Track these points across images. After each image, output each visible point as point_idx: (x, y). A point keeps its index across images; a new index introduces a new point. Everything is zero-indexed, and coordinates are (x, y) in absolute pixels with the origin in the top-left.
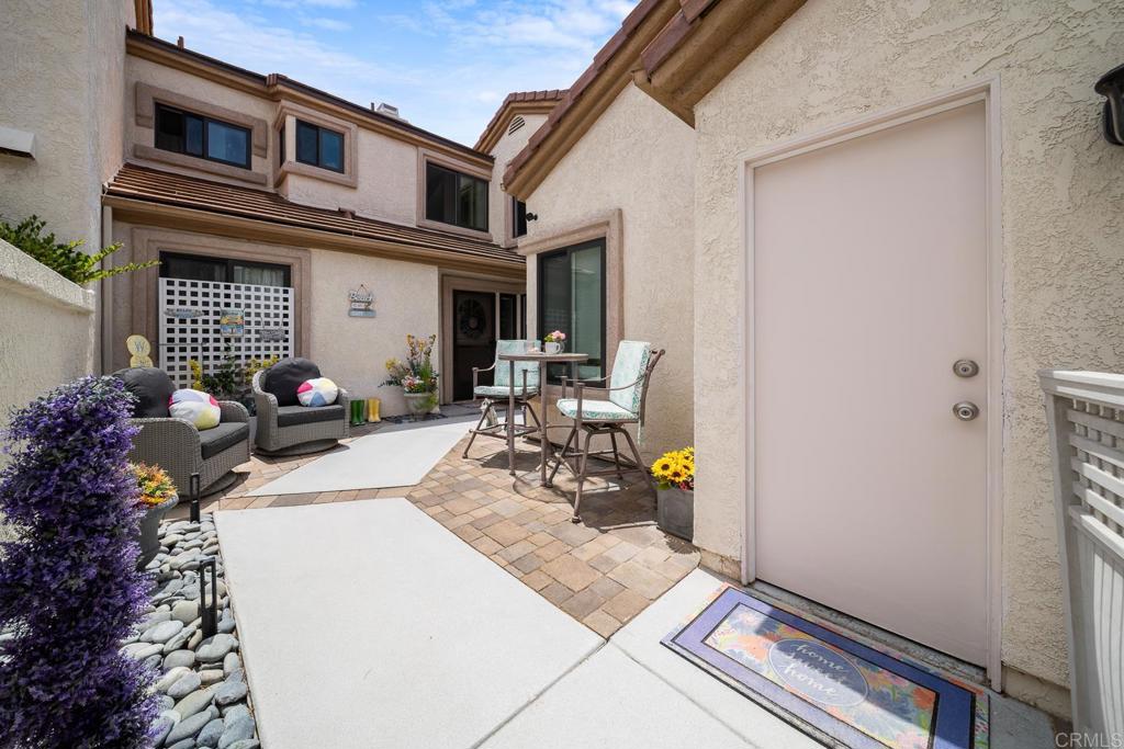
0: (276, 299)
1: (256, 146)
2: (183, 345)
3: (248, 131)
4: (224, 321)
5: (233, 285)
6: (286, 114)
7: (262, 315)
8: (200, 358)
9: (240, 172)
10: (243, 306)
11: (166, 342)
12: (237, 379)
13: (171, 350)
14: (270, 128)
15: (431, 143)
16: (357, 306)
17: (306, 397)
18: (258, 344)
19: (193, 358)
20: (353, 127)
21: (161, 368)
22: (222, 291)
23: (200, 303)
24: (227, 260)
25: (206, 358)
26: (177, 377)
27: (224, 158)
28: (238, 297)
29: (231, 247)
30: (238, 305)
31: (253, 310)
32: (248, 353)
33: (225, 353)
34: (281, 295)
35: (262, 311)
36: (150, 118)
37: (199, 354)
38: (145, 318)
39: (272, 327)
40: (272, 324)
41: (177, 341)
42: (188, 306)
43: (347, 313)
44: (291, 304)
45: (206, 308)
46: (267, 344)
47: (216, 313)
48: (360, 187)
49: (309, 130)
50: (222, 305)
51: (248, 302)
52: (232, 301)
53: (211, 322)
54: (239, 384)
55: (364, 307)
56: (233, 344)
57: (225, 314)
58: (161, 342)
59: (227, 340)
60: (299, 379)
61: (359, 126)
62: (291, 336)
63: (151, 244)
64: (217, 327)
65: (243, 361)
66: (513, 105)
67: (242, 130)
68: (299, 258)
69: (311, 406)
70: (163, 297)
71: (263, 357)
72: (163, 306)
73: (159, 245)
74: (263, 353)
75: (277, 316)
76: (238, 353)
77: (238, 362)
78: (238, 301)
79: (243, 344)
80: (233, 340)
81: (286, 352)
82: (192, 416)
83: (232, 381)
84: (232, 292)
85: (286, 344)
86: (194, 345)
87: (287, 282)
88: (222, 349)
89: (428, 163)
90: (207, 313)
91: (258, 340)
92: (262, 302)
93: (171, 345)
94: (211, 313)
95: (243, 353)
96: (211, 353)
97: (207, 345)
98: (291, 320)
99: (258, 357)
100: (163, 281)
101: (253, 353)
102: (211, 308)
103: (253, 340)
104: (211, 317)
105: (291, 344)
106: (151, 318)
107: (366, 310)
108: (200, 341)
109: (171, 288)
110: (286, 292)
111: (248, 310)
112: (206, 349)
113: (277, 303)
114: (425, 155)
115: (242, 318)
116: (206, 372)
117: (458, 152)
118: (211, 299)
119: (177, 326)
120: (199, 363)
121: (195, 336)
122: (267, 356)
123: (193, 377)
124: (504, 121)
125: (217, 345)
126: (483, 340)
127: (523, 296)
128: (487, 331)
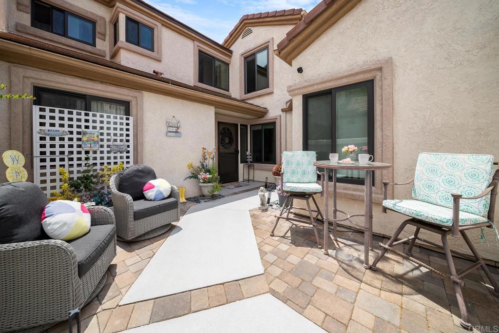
0: (121, 124)
1: (99, 33)
2: (53, 157)
3: (94, 23)
4: (84, 139)
5: (91, 113)
6: (119, 12)
7: (112, 135)
8: (67, 166)
9: (89, 48)
10: (98, 128)
11: (39, 154)
12: (94, 180)
13: (43, 160)
14: (107, 23)
15: (201, 39)
16: (171, 129)
17: (150, 194)
18: (109, 155)
19: (61, 166)
20: (159, 25)
21: (35, 183)
22: (83, 117)
23: (66, 126)
24: (85, 95)
25: (71, 166)
26: (48, 188)
27: (78, 38)
28: (94, 121)
29: (89, 86)
30: (94, 128)
31: (105, 131)
32: (102, 161)
33: (86, 162)
34: (125, 121)
35: (112, 132)
36: (27, 7)
37: (66, 163)
38: (21, 137)
39: (118, 143)
40: (119, 141)
41: (48, 154)
42: (57, 127)
43: (165, 133)
44: (131, 127)
45: (71, 129)
46: (115, 155)
47: (79, 133)
48: (163, 61)
49: (133, 24)
50: (83, 127)
51: (102, 125)
52: (90, 124)
53: (75, 140)
54: (97, 183)
55: (175, 130)
56: (91, 155)
57: (85, 134)
58: (34, 155)
59: (87, 152)
60: (143, 180)
61: (162, 25)
62: (131, 149)
63: (26, 80)
64: (79, 143)
65: (98, 167)
66: (245, 22)
67: (91, 22)
68: (136, 97)
69: (154, 200)
70: (36, 121)
71: (112, 164)
72: (36, 127)
73: (32, 81)
74: (112, 161)
75: (121, 135)
76: (95, 162)
77: (95, 168)
78: (94, 125)
79: (98, 155)
80: (91, 153)
81: (128, 160)
82: (65, 228)
83: (91, 182)
84: (90, 118)
85: (128, 155)
86: (62, 156)
87: (128, 113)
88: (83, 159)
89: (200, 51)
90: (71, 133)
91: (108, 152)
92: (112, 126)
93: (43, 157)
94: (75, 133)
95: (98, 161)
96: (75, 162)
97: (72, 156)
98: (131, 138)
99: (109, 163)
100: (36, 109)
101: (105, 161)
102: (75, 130)
103: (105, 152)
104: (75, 136)
105: (131, 155)
106: (27, 136)
107: (176, 132)
108: (66, 153)
109: (42, 113)
110: (128, 119)
111: (101, 131)
112: (71, 159)
113: (122, 127)
114: (198, 46)
115: (98, 136)
116: (71, 176)
117: (215, 46)
118: (75, 123)
119: (48, 142)
120: (66, 170)
121: (62, 149)
122: (116, 163)
123: (61, 180)
124: (239, 31)
125: (79, 156)
126: (232, 149)
127: (251, 126)
128: (234, 145)
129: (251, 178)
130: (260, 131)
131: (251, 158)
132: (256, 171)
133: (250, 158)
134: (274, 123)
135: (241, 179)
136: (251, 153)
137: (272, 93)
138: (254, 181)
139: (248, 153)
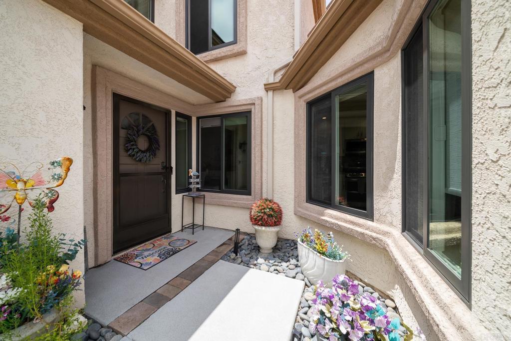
126: (156, 164)
127: (198, 119)
128: (161, 154)
129: (198, 221)
130: (217, 130)
131: (198, 183)
132: (208, 209)
133: (195, 182)
134: (247, 115)
135: (176, 226)
136: (198, 171)
137: (243, 53)
138: (203, 227)
139: (193, 172)
